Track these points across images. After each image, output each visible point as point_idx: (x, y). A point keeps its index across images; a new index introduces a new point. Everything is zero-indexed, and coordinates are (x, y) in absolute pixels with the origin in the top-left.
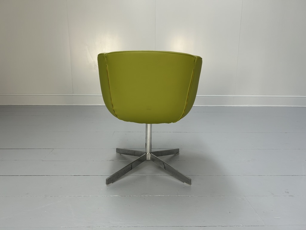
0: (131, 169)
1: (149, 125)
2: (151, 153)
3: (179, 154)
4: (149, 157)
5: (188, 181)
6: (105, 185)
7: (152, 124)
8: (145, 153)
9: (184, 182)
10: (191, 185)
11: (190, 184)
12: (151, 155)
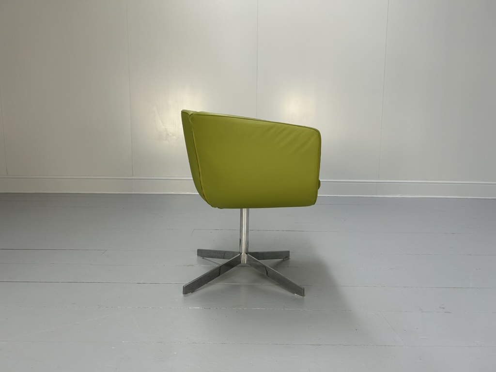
0: (219, 275)
1: (245, 210)
2: (247, 254)
3: (289, 259)
4: (244, 258)
5: (300, 291)
6: (182, 295)
7: (250, 209)
8: (240, 253)
9: (294, 293)
10: (305, 297)
11: (303, 295)
12: (248, 257)
